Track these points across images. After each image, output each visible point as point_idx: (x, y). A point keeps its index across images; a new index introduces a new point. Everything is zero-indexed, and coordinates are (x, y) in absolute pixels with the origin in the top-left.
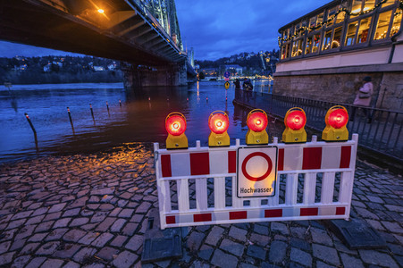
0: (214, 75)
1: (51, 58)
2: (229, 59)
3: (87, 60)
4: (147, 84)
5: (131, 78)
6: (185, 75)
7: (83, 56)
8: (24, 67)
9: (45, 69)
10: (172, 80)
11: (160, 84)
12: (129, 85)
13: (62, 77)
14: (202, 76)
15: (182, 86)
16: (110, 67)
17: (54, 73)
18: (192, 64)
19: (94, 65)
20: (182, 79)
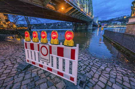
0: (106, 26)
1: (58, 23)
2: (115, 19)
3: (65, 23)
4: (78, 29)
5: (74, 27)
6: (92, 26)
7: (65, 22)
8: (53, 25)
9: (57, 25)
10: (87, 27)
11: (83, 29)
12: (73, 29)
13: (59, 27)
14: (100, 26)
15: (90, 29)
16: (71, 24)
17: (58, 26)
18: (97, 22)
19: (67, 24)
20: (91, 27)
